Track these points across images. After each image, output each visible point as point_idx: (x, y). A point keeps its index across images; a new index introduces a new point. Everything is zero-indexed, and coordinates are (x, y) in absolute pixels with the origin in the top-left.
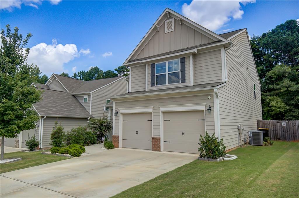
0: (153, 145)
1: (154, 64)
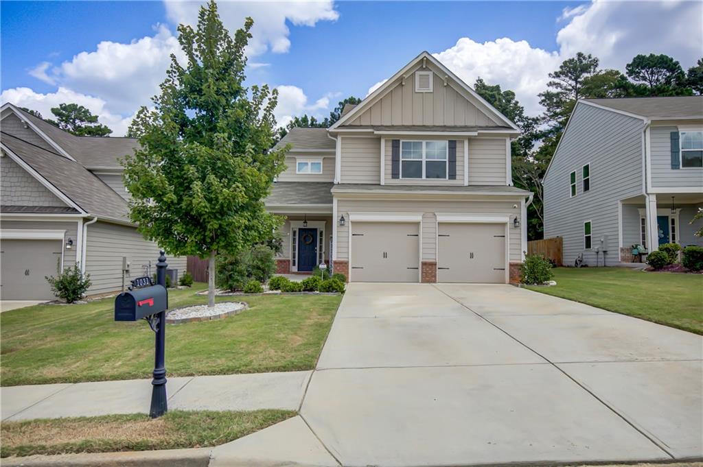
0: (424, 274)
1: (399, 140)
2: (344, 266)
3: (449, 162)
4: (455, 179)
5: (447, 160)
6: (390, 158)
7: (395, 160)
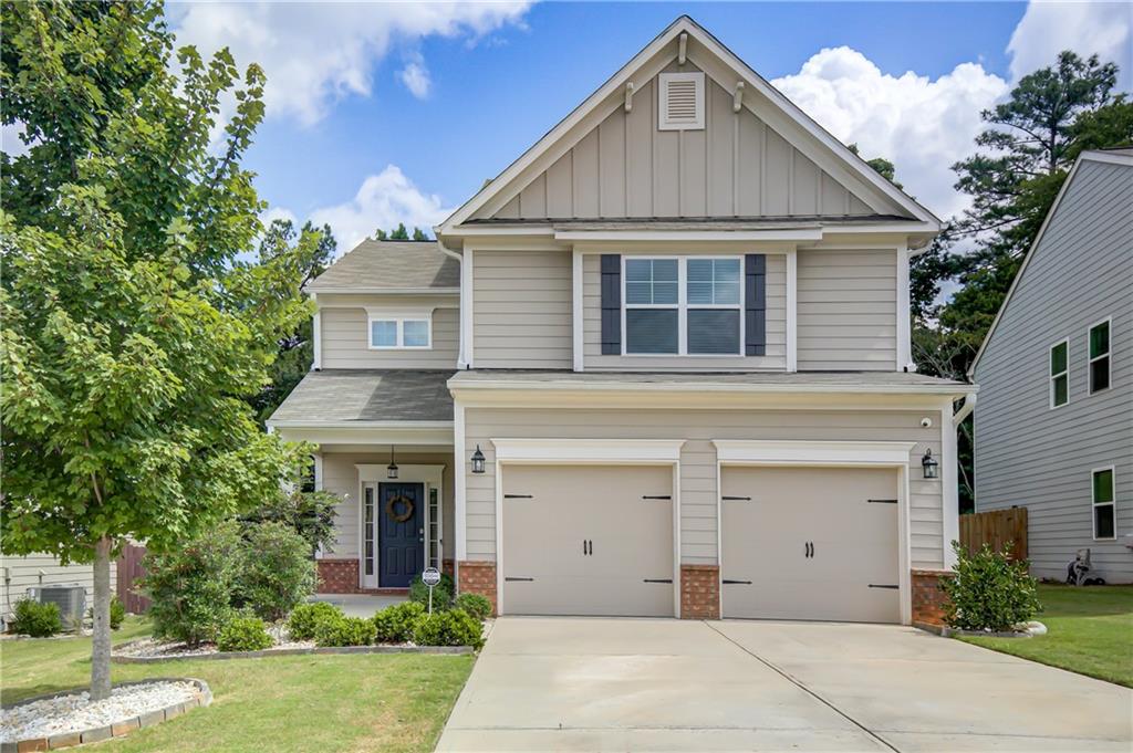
0: (688, 596)
1: (618, 256)
2: (483, 575)
3: (747, 310)
4: (763, 355)
5: (742, 306)
6: (597, 302)
7: (610, 308)
